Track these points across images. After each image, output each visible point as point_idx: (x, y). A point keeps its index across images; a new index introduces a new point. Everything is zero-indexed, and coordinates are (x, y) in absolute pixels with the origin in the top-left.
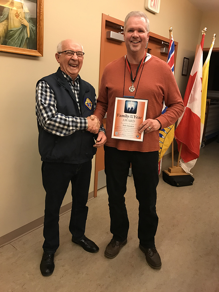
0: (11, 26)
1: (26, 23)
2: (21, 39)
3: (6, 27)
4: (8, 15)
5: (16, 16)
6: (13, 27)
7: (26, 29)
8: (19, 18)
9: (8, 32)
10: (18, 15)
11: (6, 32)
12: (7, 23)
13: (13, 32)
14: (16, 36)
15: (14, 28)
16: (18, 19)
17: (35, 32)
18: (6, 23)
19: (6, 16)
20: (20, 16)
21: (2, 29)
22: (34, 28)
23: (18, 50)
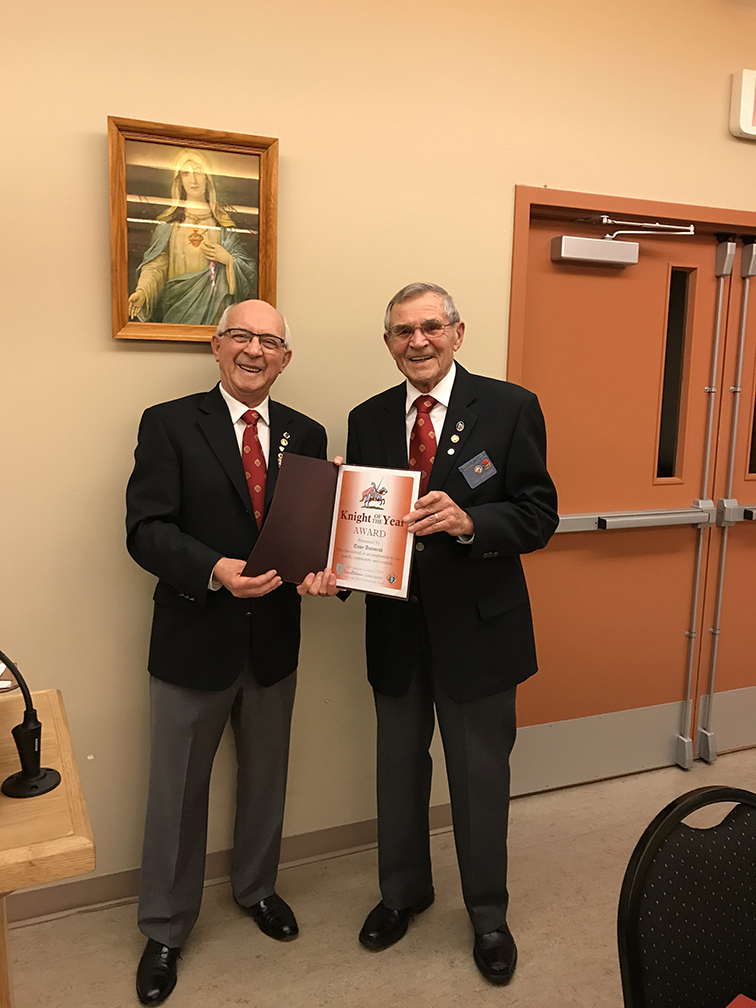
0: (177, 270)
1: (223, 255)
2: (208, 299)
3: (161, 274)
4: (169, 242)
5: (192, 241)
6: (182, 272)
7: (222, 272)
8: (202, 245)
9: (169, 286)
10: (198, 238)
11: (162, 287)
12: (164, 265)
13: (183, 285)
14: (193, 296)
15: (185, 273)
16: (197, 250)
17: (251, 277)
18: (162, 264)
19: (162, 246)
20: (206, 240)
21: (150, 280)
22: (250, 267)
23: (194, 331)
